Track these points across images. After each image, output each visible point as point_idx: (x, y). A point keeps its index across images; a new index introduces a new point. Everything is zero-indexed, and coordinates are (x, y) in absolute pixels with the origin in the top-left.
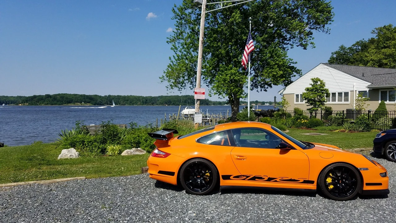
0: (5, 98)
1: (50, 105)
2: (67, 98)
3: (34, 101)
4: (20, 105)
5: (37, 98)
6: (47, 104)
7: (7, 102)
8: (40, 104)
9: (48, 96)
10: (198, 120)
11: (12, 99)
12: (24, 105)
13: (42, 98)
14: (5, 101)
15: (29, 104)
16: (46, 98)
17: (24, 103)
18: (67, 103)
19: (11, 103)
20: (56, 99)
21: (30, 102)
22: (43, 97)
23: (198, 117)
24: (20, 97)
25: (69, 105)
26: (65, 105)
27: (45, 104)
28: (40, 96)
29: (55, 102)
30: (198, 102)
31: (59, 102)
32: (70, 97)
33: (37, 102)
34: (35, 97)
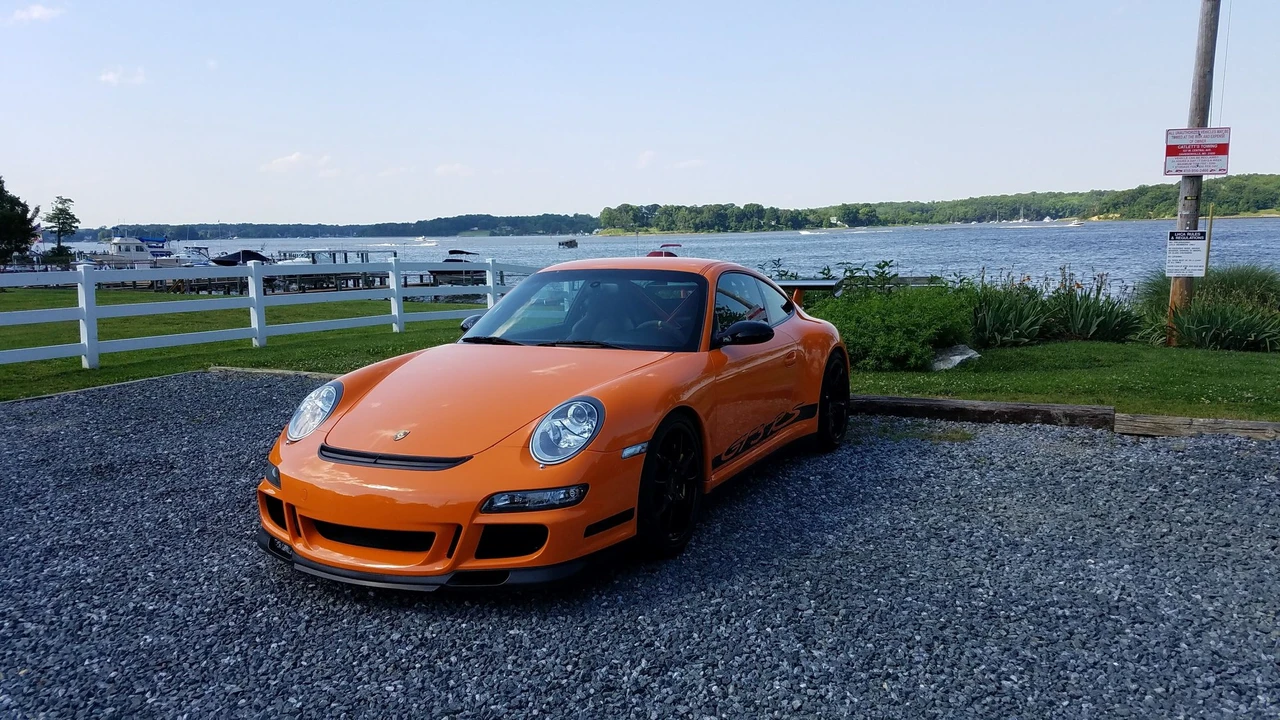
0: (1053, 200)
2: (1255, 191)
3: (1139, 204)
4: (1095, 218)
5: (1150, 195)
7: (1057, 211)
8: (1158, 214)
10: (1183, 263)
11: (1075, 201)
12: (1106, 218)
13: (1167, 193)
14: (1054, 209)
15: (1122, 215)
17: (1108, 211)
18: (1252, 209)
19: (1072, 214)
21: (1125, 209)
22: (1171, 190)
23: (1187, 251)
24: (1100, 194)
25: (1263, 214)
26: (1247, 215)
28: (1158, 187)
31: (1225, 206)
32: (1271, 187)
33: (1147, 206)
34: (1143, 191)
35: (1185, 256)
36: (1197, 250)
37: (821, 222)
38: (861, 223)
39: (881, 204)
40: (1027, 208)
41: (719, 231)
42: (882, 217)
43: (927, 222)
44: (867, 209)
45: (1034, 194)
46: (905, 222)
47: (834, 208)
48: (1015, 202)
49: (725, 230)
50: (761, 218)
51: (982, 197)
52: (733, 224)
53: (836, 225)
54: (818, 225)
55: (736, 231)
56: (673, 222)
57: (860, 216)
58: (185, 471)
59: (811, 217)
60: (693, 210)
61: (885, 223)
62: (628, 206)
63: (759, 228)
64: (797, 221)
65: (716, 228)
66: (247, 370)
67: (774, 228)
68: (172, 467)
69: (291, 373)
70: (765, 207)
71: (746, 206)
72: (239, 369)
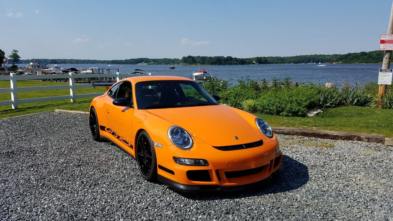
0: (322, 57)
1: (363, 63)
3: (348, 59)
4: (334, 63)
5: (352, 56)
6: (361, 62)
7: (323, 60)
8: (354, 62)
9: (363, 54)
10: (384, 80)
11: (328, 58)
12: (338, 63)
13: (357, 56)
14: (322, 60)
15: (343, 62)
16: (361, 56)
17: (338, 61)
19: (327, 62)
20: (371, 57)
21: (344, 60)
23: (386, 76)
24: (336, 55)
27: (359, 63)
28: (354, 54)
29: (370, 60)
30: (387, 56)
31: (375, 60)
33: (351, 60)
34: (349, 55)
35: (385, 78)
36: (389, 75)
37: (250, 63)
38: (262, 63)
39: (269, 57)
40: (314, 59)
41: (218, 65)
42: (269, 61)
43: (283, 63)
44: (265, 59)
45: (316, 55)
46: (276, 63)
47: (254, 58)
48: (310, 58)
49: (220, 65)
50: (232, 61)
51: (300, 56)
52: (223, 63)
53: (255, 64)
54: (249, 63)
55: (224, 65)
56: (204, 62)
57: (262, 61)
58: (40, 154)
59: (247, 61)
60: (210, 58)
61: (270, 63)
62: (191, 56)
63: (231, 64)
64: (243, 62)
65: (218, 64)
66: (68, 111)
67: (236, 64)
68: (36, 153)
69: (83, 112)
70: (233, 58)
71: (227, 57)
72: (65, 111)
